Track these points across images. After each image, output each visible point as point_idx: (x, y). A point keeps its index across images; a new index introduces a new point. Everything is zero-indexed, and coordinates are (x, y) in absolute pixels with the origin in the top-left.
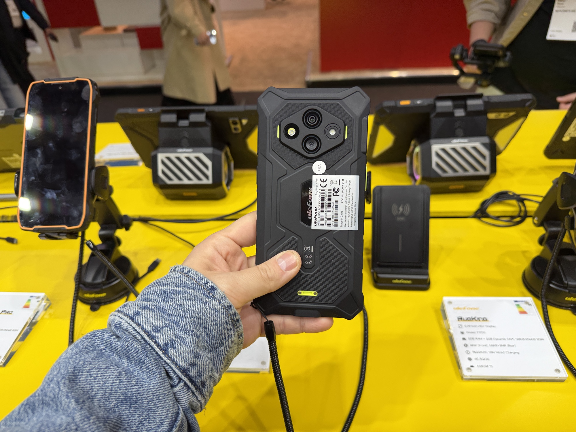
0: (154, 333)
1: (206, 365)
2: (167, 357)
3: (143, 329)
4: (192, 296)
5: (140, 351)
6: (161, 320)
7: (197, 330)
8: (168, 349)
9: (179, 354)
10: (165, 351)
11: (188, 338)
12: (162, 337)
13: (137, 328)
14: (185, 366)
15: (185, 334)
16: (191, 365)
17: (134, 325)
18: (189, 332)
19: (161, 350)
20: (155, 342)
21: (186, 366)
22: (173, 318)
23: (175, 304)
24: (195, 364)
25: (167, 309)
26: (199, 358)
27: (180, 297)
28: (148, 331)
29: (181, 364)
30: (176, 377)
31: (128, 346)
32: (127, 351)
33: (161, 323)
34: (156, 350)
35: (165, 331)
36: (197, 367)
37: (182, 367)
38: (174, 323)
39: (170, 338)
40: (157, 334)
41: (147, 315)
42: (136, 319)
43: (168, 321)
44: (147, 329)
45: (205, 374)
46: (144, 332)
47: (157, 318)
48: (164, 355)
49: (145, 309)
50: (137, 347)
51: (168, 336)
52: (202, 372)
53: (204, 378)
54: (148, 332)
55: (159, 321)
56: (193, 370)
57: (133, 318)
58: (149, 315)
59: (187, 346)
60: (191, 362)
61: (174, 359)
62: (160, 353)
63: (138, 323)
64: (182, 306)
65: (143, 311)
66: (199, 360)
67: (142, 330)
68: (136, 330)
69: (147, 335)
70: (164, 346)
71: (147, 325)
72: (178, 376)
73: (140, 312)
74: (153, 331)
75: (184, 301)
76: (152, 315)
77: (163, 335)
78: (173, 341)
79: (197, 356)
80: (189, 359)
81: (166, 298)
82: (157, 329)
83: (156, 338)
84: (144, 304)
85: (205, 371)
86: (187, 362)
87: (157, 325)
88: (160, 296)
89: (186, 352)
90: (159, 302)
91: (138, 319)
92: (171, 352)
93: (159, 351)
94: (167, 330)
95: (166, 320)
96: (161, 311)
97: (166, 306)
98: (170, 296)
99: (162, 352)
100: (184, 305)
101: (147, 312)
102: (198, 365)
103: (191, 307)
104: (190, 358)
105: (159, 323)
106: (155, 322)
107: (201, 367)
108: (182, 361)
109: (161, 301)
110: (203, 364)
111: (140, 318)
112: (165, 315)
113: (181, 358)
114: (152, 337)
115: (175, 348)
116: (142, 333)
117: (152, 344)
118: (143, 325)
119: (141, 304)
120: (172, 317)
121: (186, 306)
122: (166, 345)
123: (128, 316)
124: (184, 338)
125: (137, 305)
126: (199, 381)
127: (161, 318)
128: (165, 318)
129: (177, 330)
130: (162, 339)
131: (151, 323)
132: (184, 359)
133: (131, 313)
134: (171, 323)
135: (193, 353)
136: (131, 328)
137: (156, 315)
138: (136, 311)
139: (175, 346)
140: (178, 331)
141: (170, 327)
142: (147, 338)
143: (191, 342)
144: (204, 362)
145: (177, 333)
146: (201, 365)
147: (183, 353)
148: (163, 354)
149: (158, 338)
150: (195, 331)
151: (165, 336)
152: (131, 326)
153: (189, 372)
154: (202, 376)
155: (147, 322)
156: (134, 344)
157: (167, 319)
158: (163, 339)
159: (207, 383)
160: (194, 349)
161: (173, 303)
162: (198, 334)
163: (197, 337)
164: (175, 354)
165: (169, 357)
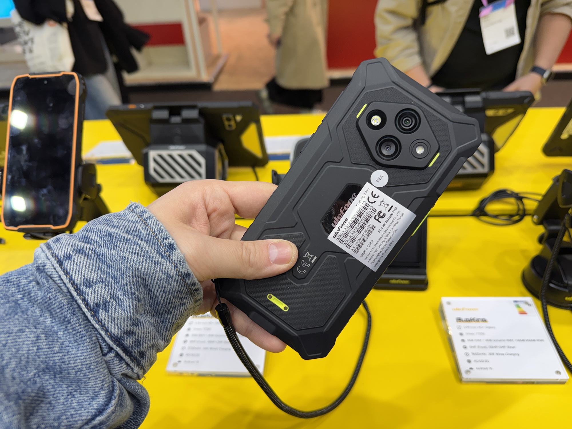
0: (85, 288)
1: (147, 333)
2: (96, 321)
3: (71, 279)
4: (142, 250)
5: (65, 307)
6: (96, 272)
7: (140, 292)
8: (99, 310)
9: (112, 319)
10: (95, 313)
11: (126, 301)
12: (93, 295)
13: (64, 277)
14: (118, 334)
15: (123, 295)
16: (127, 333)
17: (61, 273)
18: (128, 294)
19: (90, 310)
20: (84, 300)
21: (120, 335)
22: (113, 272)
23: (118, 254)
24: (133, 333)
25: (108, 257)
26: (138, 325)
27: (126, 248)
28: (77, 284)
29: (113, 331)
30: (105, 345)
31: (50, 299)
32: (49, 304)
33: (95, 277)
34: (83, 309)
35: (99, 288)
36: (135, 335)
37: (114, 334)
38: (112, 278)
39: (103, 298)
40: (88, 289)
41: (80, 262)
42: (65, 264)
43: (105, 275)
44: (76, 282)
45: (145, 343)
46: (72, 284)
47: (92, 269)
48: (92, 318)
49: (79, 253)
50: (62, 301)
51: (101, 295)
52: (142, 341)
53: (143, 348)
54: (77, 286)
55: (93, 273)
56: (128, 339)
57: (62, 262)
58: (82, 262)
59: (124, 310)
60: (127, 330)
61: (105, 324)
62: (88, 314)
63: (67, 271)
64: (125, 260)
65: (77, 255)
66: (139, 328)
67: (70, 281)
68: (62, 280)
69: (74, 288)
70: (94, 306)
71: (77, 275)
72: (108, 345)
73: (72, 256)
74: (84, 285)
75: (129, 253)
76: (86, 263)
77: (95, 293)
78: (106, 302)
79: (136, 323)
80: (124, 327)
81: (110, 243)
82: (89, 283)
83: (85, 294)
84: (80, 245)
85: (145, 340)
86: (121, 329)
87: (90, 278)
88: (104, 238)
89: (121, 318)
90: (100, 246)
91: (67, 264)
92: (102, 315)
93: (86, 312)
94: (102, 287)
95: (103, 273)
96: (99, 259)
97: (108, 254)
98: (115, 243)
99: (91, 313)
100: (128, 258)
101: (81, 258)
102: (137, 333)
103: (136, 264)
104: (127, 326)
105: (93, 276)
106: (87, 274)
107: (141, 336)
108: (115, 328)
109: (102, 245)
110: (144, 333)
111: (71, 265)
112: (103, 265)
113: (114, 325)
114: (80, 293)
115: (108, 311)
116: (69, 285)
117: (80, 301)
118: (72, 275)
119: (76, 245)
120: (112, 270)
121: (131, 261)
122: (97, 305)
123: (56, 256)
124: (122, 300)
125: (70, 246)
126: (136, 351)
127: (97, 269)
128: (102, 269)
129: (114, 288)
130: (92, 298)
131: (83, 274)
132: (117, 325)
133: (61, 254)
134: (109, 278)
135: (131, 320)
136: (57, 275)
137: (91, 265)
138: (68, 253)
139: (108, 309)
140: (115, 290)
141: (107, 284)
142: (74, 294)
143: (129, 306)
144: (145, 329)
145: (114, 293)
146: (140, 333)
147: (118, 319)
148: (91, 316)
149: (88, 295)
150: (137, 293)
151: (98, 295)
152: (57, 272)
153: (124, 341)
154: (140, 345)
155: (77, 272)
156: (58, 297)
157: (105, 272)
158: (94, 297)
159: (147, 353)
160: (134, 315)
161: (115, 253)
162: (140, 298)
163: (139, 301)
164: (106, 319)
165: (99, 321)
